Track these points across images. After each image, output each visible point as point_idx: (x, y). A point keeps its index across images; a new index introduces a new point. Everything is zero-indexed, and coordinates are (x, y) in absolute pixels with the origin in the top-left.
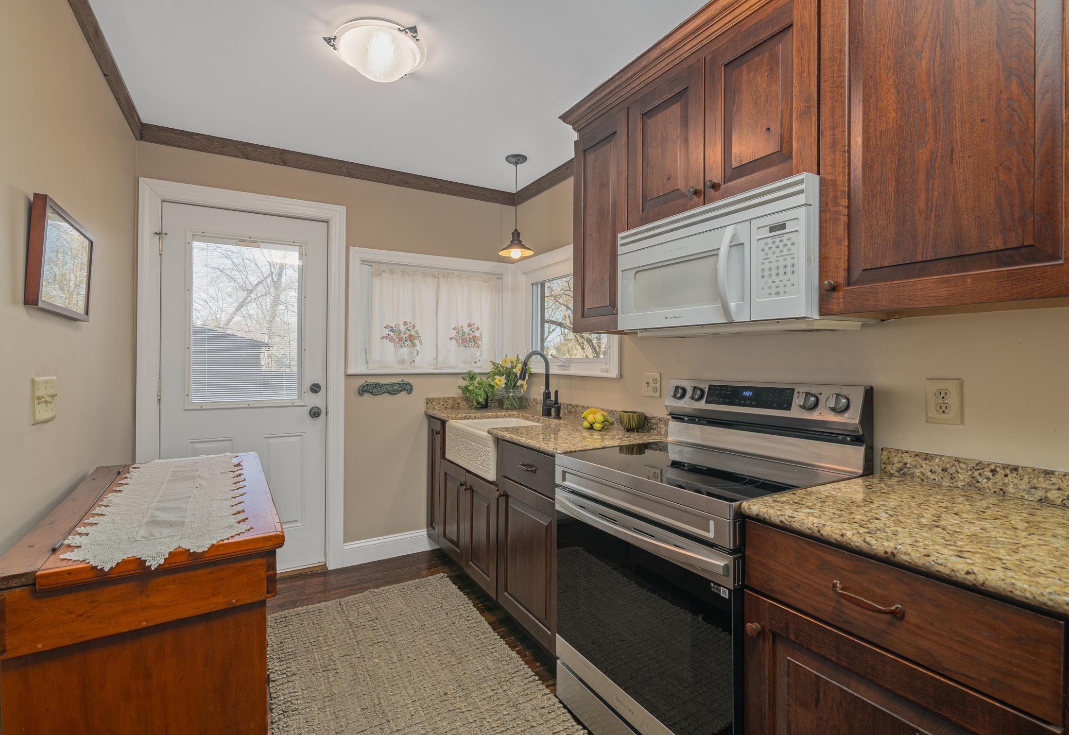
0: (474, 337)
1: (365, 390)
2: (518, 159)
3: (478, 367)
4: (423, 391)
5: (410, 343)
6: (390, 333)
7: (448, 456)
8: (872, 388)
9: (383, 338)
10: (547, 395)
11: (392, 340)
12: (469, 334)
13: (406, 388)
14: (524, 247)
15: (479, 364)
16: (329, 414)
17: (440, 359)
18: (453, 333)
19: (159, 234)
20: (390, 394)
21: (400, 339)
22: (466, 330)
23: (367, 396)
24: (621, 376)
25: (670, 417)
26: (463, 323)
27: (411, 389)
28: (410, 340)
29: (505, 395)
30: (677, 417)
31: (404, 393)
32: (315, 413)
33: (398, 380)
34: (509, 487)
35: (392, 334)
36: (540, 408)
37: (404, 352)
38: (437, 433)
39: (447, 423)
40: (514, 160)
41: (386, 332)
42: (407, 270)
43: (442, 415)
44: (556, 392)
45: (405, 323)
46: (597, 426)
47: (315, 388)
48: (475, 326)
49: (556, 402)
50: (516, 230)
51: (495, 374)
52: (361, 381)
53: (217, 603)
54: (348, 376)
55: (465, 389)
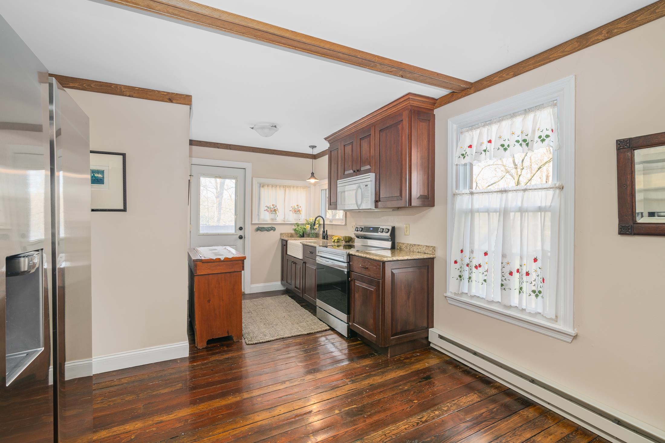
0: (299, 210)
1: (258, 229)
2: (313, 147)
3: (300, 221)
4: (280, 230)
5: (275, 212)
6: (267, 209)
7: (288, 253)
8: (394, 227)
9: (265, 210)
10: (324, 232)
11: (268, 211)
12: (297, 209)
13: (273, 229)
14: (316, 179)
15: (301, 220)
16: (246, 238)
17: (286, 219)
18: (291, 209)
19: (191, 176)
20: (268, 231)
21: (271, 211)
22: (296, 207)
23: (259, 232)
24: (346, 224)
25: (356, 237)
26: (295, 205)
27: (275, 230)
28: (275, 211)
29: (310, 232)
30: (358, 237)
31: (272, 231)
32: (241, 237)
33: (270, 226)
34: (306, 260)
35: (268, 209)
36: (321, 236)
37: (272, 216)
38: (284, 245)
39: (288, 241)
40: (312, 147)
41: (266, 208)
42: (274, 186)
43: (286, 239)
44: (327, 230)
45: (273, 205)
46: (336, 241)
47: (241, 229)
48: (300, 206)
49: (327, 234)
50: (313, 172)
51: (306, 224)
52: (257, 226)
53: (233, 270)
54: (252, 224)
55: (295, 230)
